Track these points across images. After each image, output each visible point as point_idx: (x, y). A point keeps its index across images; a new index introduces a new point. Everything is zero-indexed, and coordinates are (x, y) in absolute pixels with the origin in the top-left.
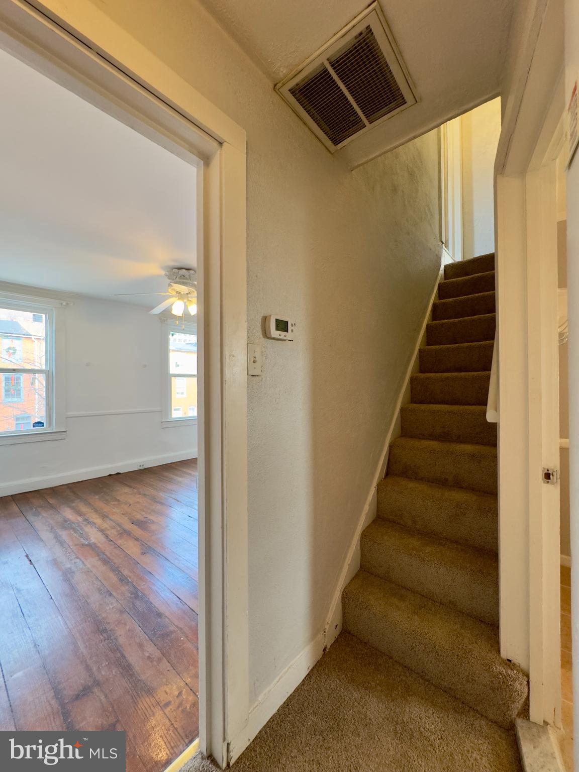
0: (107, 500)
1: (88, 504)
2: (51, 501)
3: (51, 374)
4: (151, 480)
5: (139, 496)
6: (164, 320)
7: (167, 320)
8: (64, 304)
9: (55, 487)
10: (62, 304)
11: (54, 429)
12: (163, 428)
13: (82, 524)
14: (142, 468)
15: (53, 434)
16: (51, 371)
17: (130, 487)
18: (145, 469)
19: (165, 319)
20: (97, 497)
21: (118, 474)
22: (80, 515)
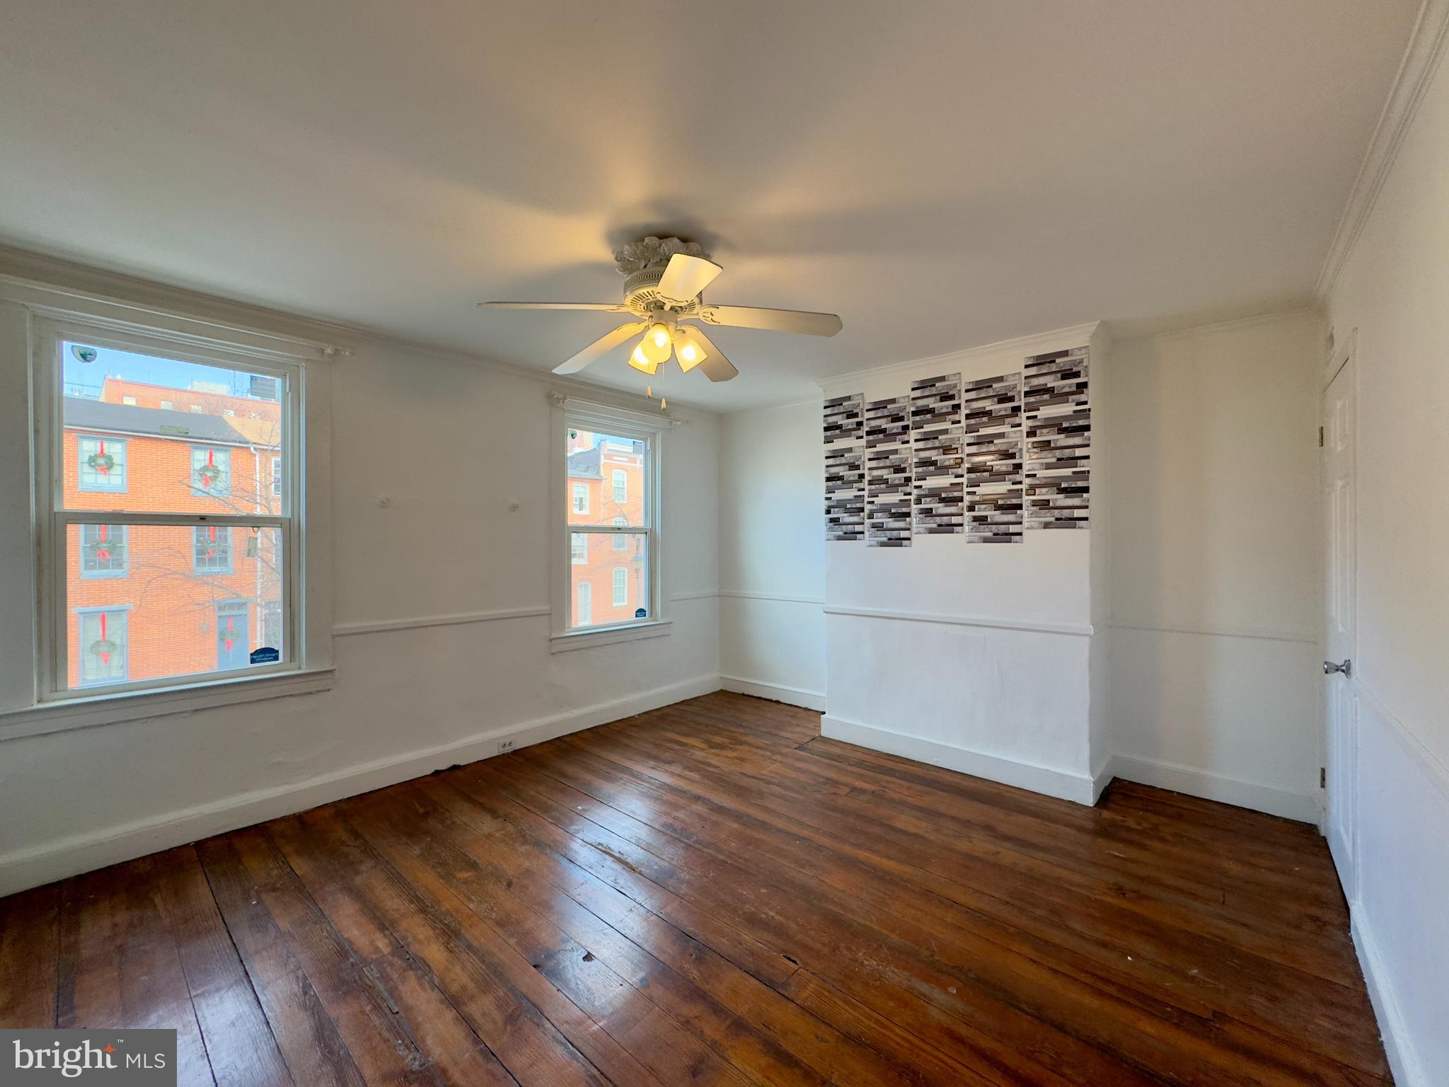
0: (443, 864)
1: (398, 880)
2: (301, 866)
3: (296, 525)
4: (541, 789)
5: (523, 849)
6: (558, 400)
7: (565, 398)
8: (329, 351)
9: (307, 812)
10: (323, 351)
11: (304, 666)
12: (553, 654)
13: (391, 964)
14: (508, 750)
15: (299, 680)
16: (296, 521)
17: (494, 813)
18: (516, 752)
19: (561, 396)
20: (417, 851)
21: (455, 768)
22: (382, 928)
